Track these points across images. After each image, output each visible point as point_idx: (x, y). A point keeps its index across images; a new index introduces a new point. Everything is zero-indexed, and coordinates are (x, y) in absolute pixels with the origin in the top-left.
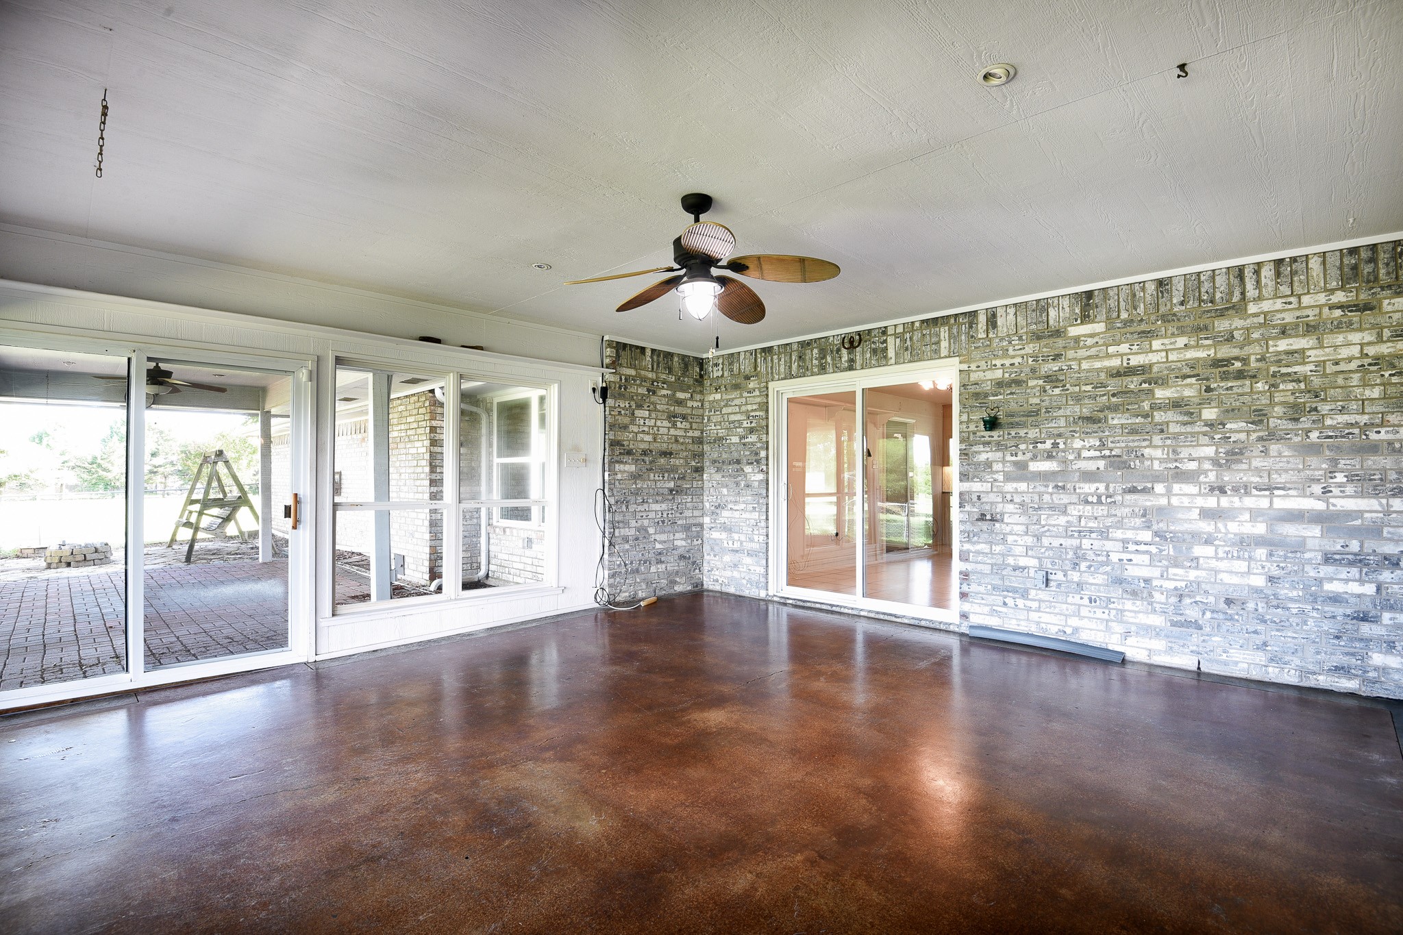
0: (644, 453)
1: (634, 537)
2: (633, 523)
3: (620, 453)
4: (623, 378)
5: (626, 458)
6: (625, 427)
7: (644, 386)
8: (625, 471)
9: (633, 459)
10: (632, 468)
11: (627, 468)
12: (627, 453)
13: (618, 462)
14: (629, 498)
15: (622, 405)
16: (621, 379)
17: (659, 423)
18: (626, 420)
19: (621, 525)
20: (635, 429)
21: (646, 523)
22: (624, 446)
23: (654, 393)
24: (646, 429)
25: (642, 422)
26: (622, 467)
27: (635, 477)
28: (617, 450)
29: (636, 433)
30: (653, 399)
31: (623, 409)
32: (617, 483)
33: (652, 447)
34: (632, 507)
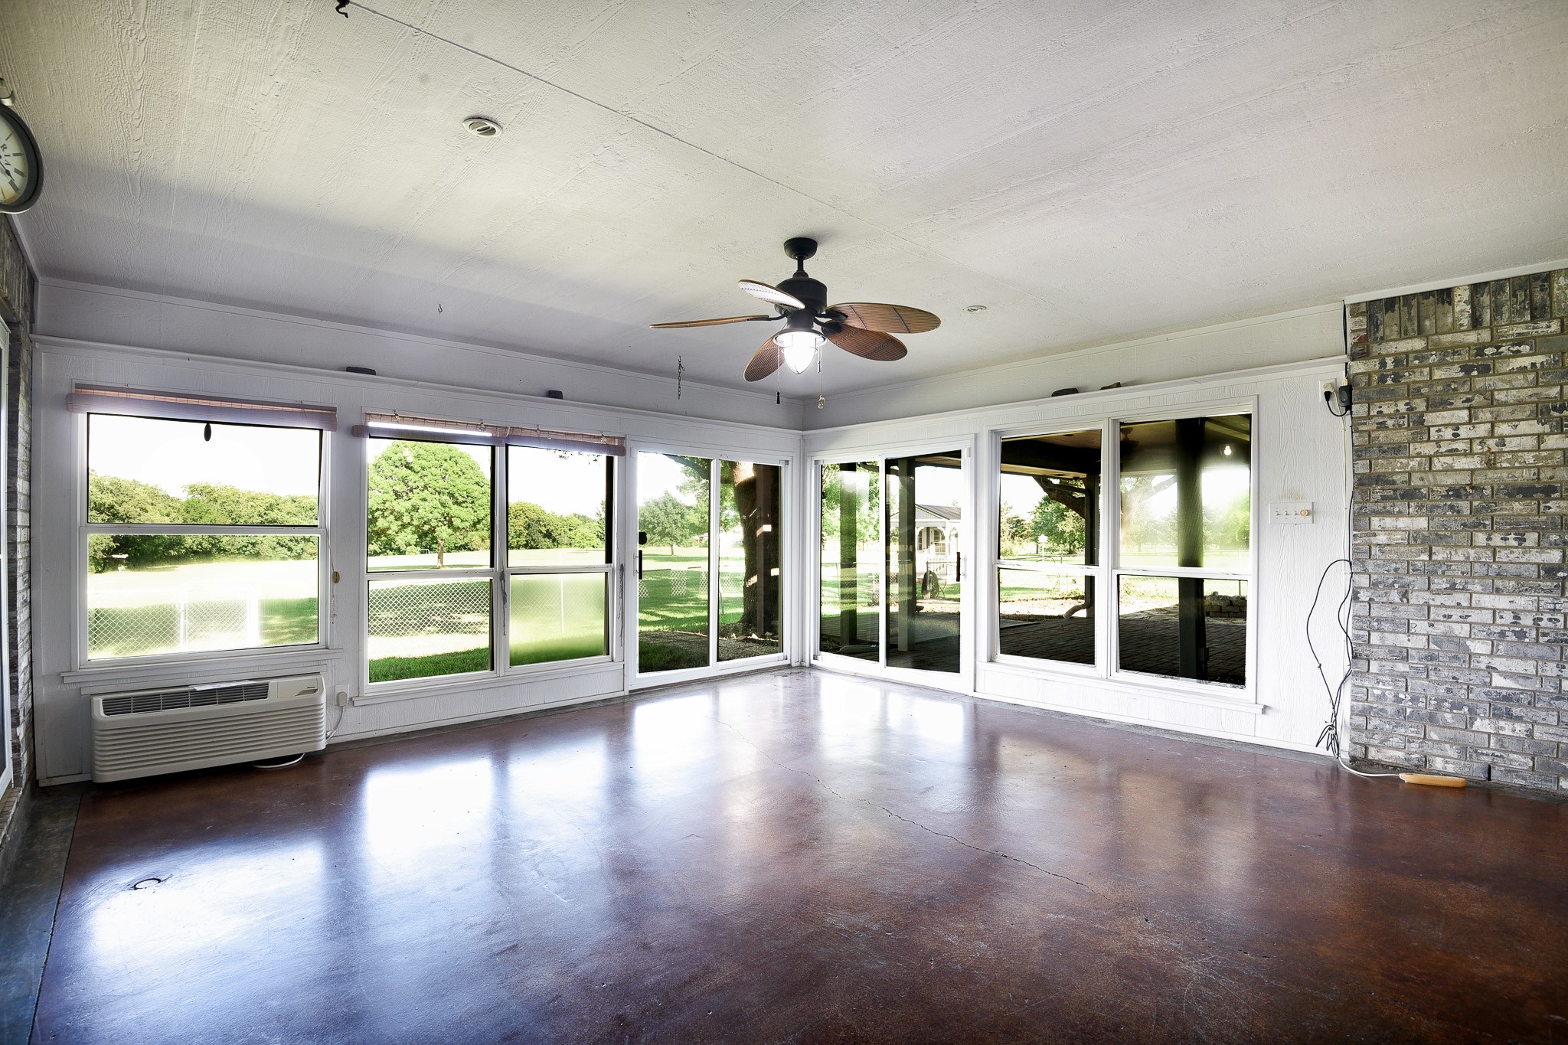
0: (1456, 492)
1: (1423, 653)
2: (1422, 627)
3: (1384, 498)
4: (1389, 361)
5: (1400, 506)
6: (1398, 449)
7: (1453, 363)
8: (1396, 530)
9: (1420, 507)
10: (1421, 523)
11: (1403, 523)
12: (1403, 497)
13: (1377, 513)
14: (1407, 579)
15: (1386, 410)
16: (1383, 364)
17: (1503, 429)
18: (1402, 436)
19: (1386, 626)
20: (1428, 449)
21: (1461, 630)
22: (1394, 483)
23: (1485, 370)
24: (1461, 446)
25: (1448, 433)
26: (1389, 522)
27: (1427, 541)
28: (1377, 492)
29: (1430, 458)
30: (1490, 381)
31: (1390, 416)
32: (1375, 550)
33: (1479, 480)
34: (1417, 598)
